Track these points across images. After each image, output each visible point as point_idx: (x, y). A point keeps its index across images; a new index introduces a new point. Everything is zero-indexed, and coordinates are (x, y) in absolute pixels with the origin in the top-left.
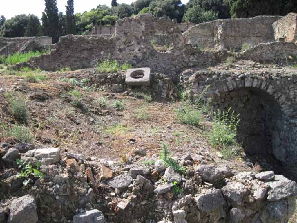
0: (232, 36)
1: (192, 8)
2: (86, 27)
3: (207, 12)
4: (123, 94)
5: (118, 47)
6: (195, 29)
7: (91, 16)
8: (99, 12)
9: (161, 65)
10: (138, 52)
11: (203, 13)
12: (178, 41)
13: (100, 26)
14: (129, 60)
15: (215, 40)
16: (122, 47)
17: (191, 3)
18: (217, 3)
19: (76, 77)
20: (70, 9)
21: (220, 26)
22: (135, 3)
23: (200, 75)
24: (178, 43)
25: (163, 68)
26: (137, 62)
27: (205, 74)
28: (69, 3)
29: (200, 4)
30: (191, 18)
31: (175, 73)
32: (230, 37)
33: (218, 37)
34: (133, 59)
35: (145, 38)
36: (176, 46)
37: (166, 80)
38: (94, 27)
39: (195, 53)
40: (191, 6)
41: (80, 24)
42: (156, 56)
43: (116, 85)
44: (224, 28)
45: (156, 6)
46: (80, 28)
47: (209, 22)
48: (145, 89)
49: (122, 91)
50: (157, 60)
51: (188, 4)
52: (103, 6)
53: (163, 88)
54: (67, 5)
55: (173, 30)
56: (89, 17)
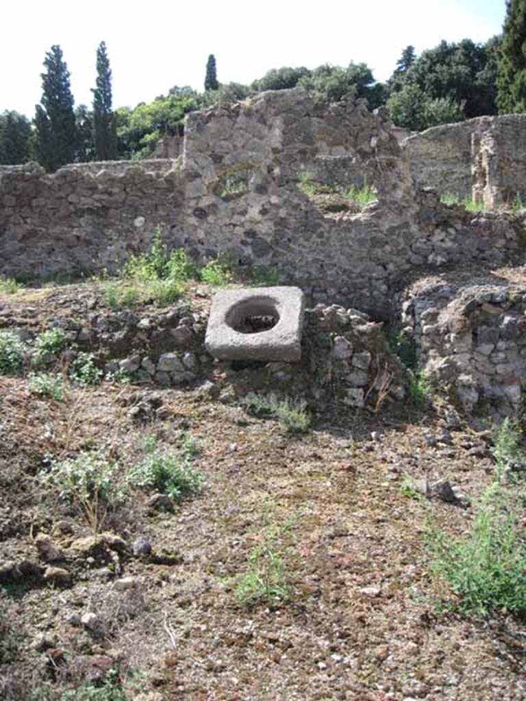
0: (518, 162)
1: (401, 93)
2: (142, 141)
3: (437, 99)
4: (196, 393)
5: (193, 203)
6: (418, 141)
7: (153, 113)
8: (175, 103)
9: (335, 261)
10: (259, 217)
11: (426, 103)
12: (393, 180)
13: (175, 137)
14: (230, 245)
15: (473, 173)
16: (204, 203)
17: (397, 81)
18: (463, 79)
19: (20, 325)
20: (103, 99)
21: (485, 133)
22: (260, 81)
23: (480, 305)
24: (395, 187)
25: (345, 271)
26: (254, 252)
27: (498, 299)
28: (100, 82)
29: (419, 81)
30: (399, 117)
31: (384, 287)
32: (514, 164)
33: (480, 163)
34: (243, 243)
35: (281, 171)
36: (388, 198)
37: (362, 333)
38: (161, 141)
39: (451, 222)
40: (398, 88)
41: (130, 134)
42: (319, 231)
43: (171, 355)
44: (499, 141)
45: (312, 87)
46: (129, 142)
47: (456, 124)
48: (280, 374)
49: (194, 380)
50: (323, 244)
51: (390, 82)
52: (183, 89)
53: (350, 364)
54: (95, 87)
55: (378, 146)
56: (149, 117)
